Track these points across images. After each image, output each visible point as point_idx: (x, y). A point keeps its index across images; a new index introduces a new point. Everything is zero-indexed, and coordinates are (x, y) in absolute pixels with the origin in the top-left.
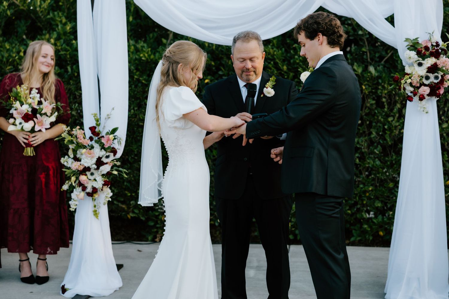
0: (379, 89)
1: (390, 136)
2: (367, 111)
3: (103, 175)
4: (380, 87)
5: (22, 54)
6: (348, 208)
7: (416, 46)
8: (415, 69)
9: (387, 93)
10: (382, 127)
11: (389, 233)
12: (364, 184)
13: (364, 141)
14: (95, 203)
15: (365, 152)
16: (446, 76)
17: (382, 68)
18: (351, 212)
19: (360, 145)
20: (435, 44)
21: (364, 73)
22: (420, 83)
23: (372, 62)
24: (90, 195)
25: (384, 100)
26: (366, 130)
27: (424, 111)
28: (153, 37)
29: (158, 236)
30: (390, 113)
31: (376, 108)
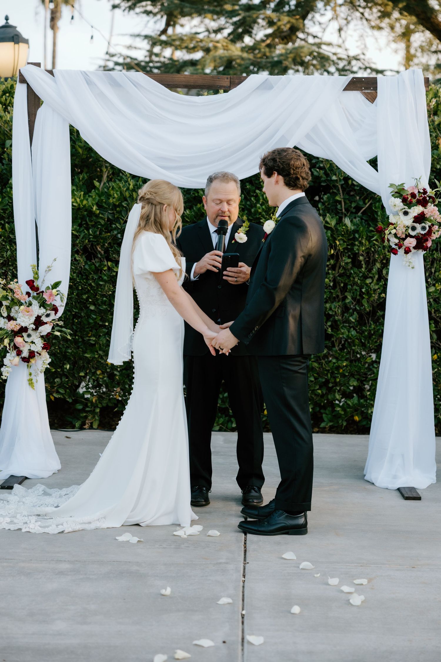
0: (355, 245)
1: (368, 302)
2: (341, 271)
3: (42, 337)
4: (357, 243)
6: (317, 387)
7: (401, 193)
8: (400, 218)
9: (365, 250)
10: (359, 290)
11: (366, 418)
12: (337, 358)
13: (337, 306)
15: (339, 320)
16: (434, 227)
17: (359, 220)
18: (322, 392)
19: (333, 311)
20: (422, 191)
21: (338, 226)
22: (406, 234)
23: (348, 214)
24: (26, 360)
25: (361, 258)
26: (339, 294)
27: (409, 266)
28: (83, 179)
29: (87, 422)
30: (368, 274)
31: (351, 268)
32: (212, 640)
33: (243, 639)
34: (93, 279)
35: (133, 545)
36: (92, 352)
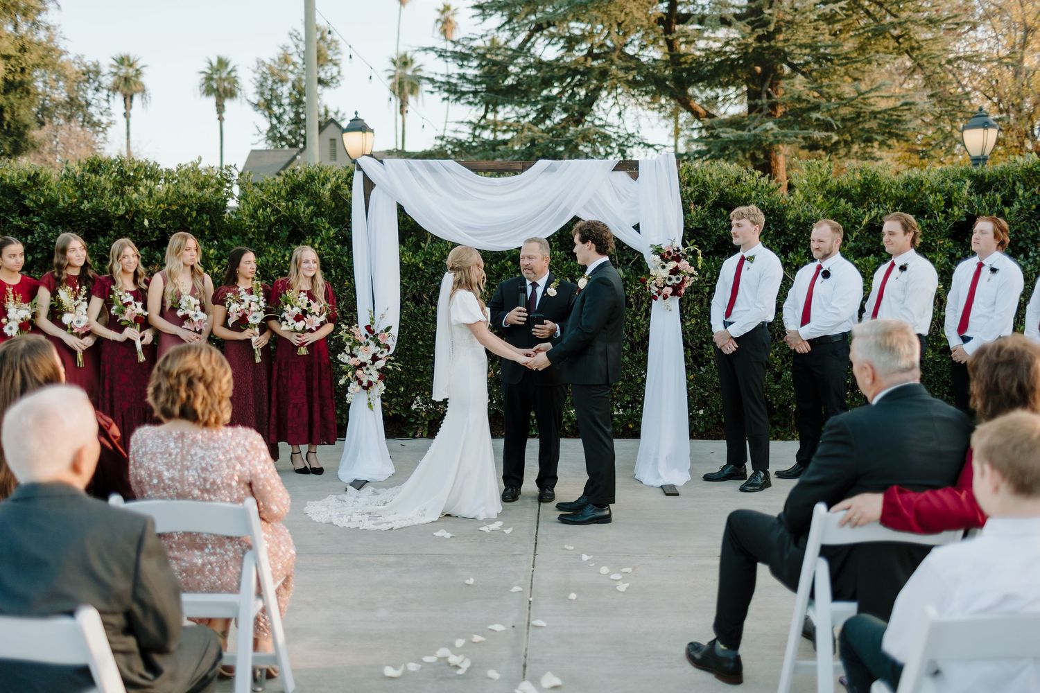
1: (637, 334)
3: (378, 370)
5: (287, 258)
7: (660, 251)
8: (659, 271)
9: (635, 293)
11: (639, 425)
14: (370, 396)
16: (686, 278)
17: (629, 270)
20: (676, 249)
22: (664, 284)
24: (364, 388)
25: (632, 300)
27: (667, 309)
29: (418, 432)
30: (637, 313)
32: (503, 625)
33: (529, 623)
34: (421, 320)
35: (447, 539)
36: (421, 377)
